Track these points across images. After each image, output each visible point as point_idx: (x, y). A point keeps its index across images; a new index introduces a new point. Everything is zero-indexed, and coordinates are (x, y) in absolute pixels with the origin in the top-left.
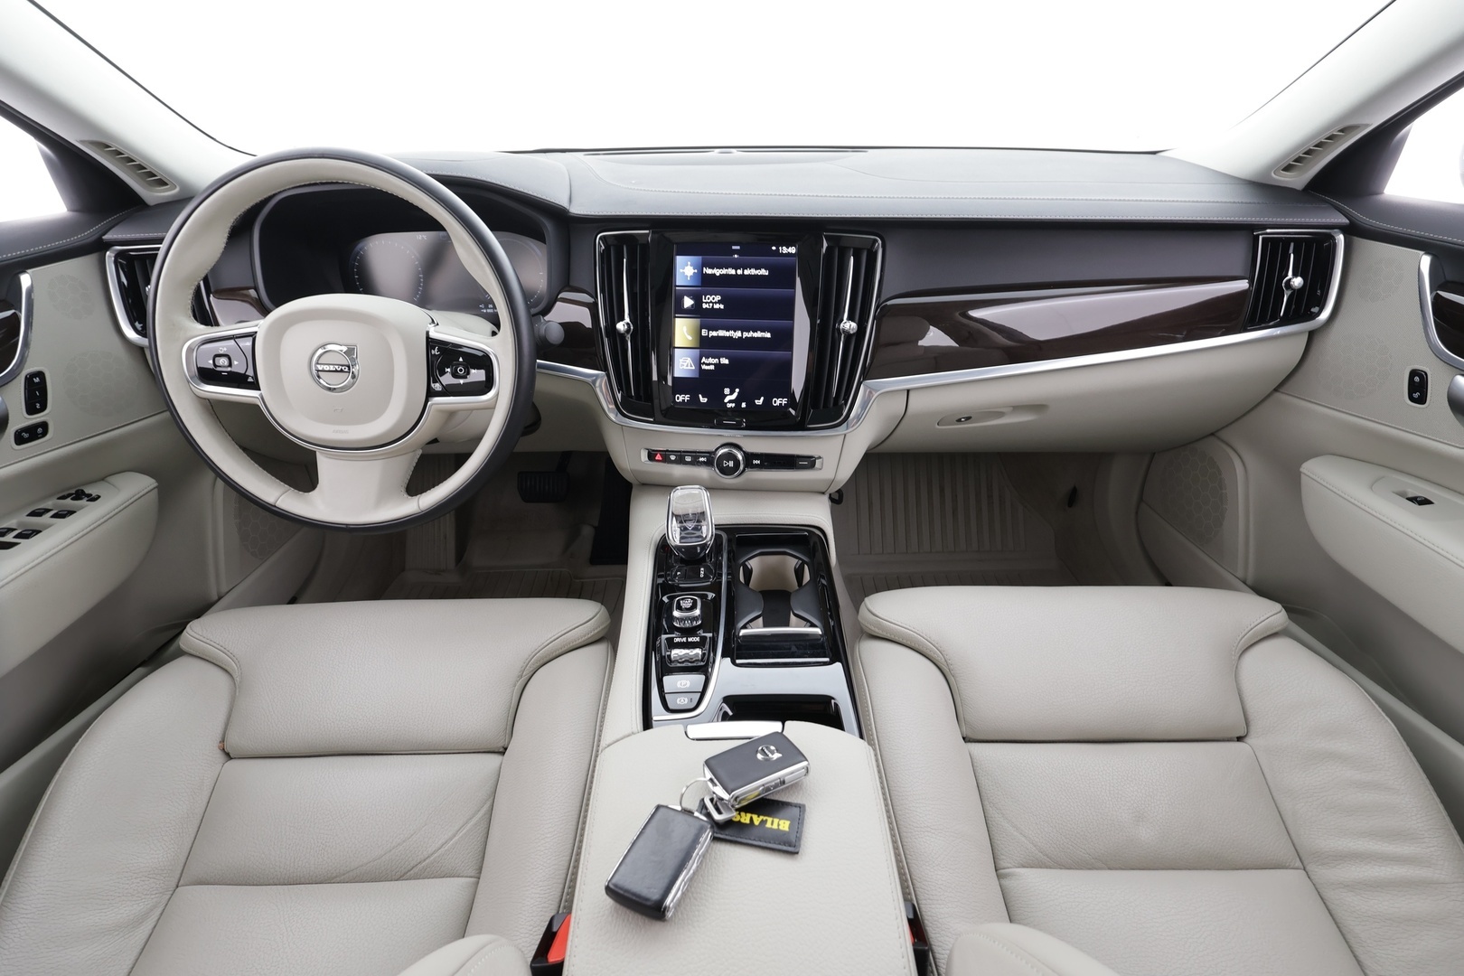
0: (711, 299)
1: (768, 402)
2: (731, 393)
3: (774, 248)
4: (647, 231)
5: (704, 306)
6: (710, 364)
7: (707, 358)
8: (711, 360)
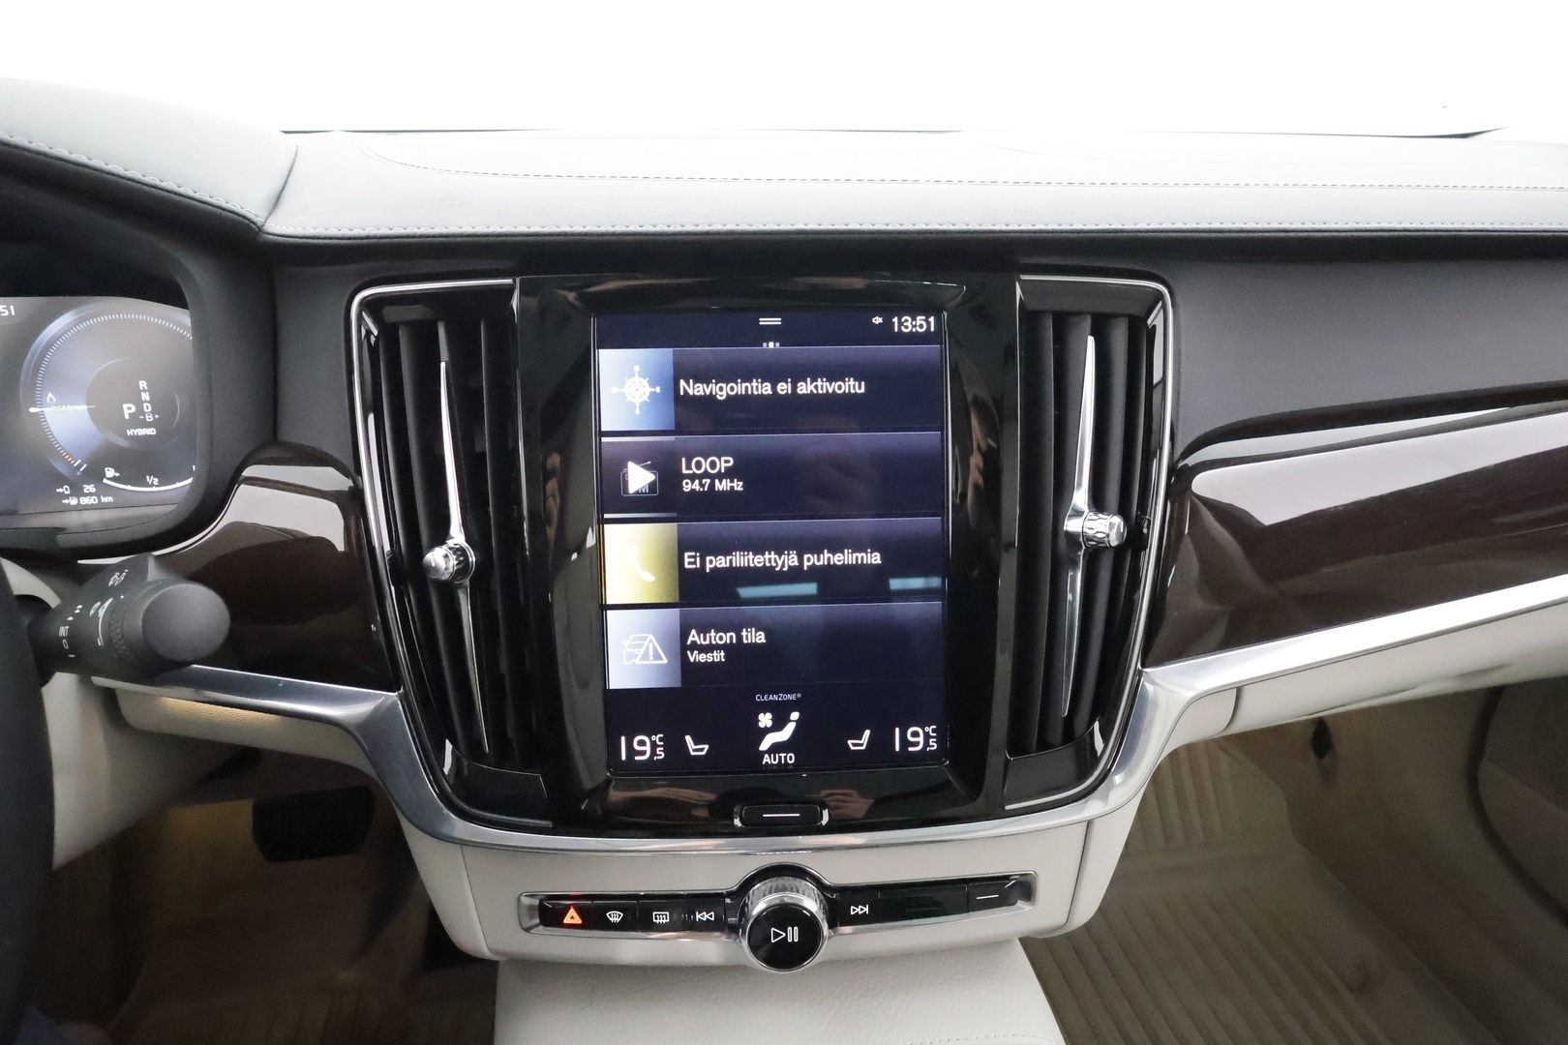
0: (706, 465)
1: (882, 741)
2: (778, 725)
3: (878, 320)
4: (509, 281)
5: (688, 486)
6: (712, 646)
7: (703, 630)
8: (714, 637)
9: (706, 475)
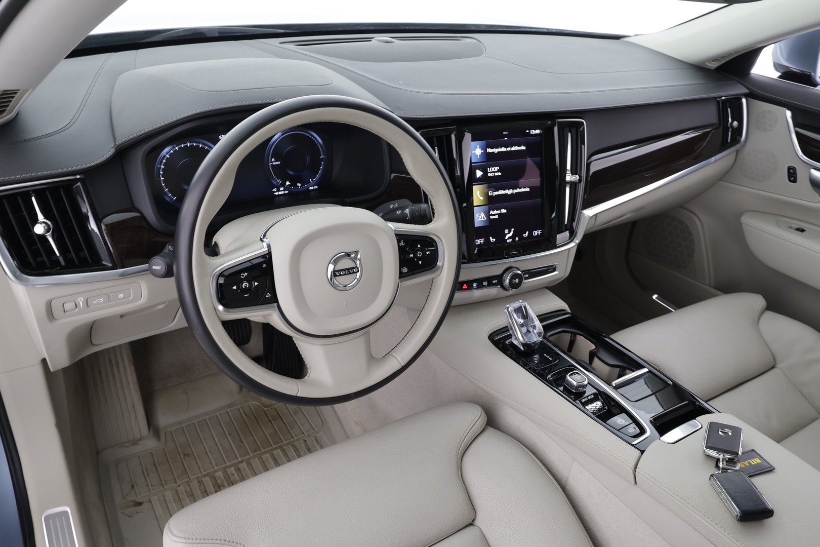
0: (493, 169)
1: (530, 234)
2: (509, 233)
3: (527, 131)
4: (455, 127)
5: (490, 175)
6: (495, 214)
7: (493, 211)
9: (493, 172)
